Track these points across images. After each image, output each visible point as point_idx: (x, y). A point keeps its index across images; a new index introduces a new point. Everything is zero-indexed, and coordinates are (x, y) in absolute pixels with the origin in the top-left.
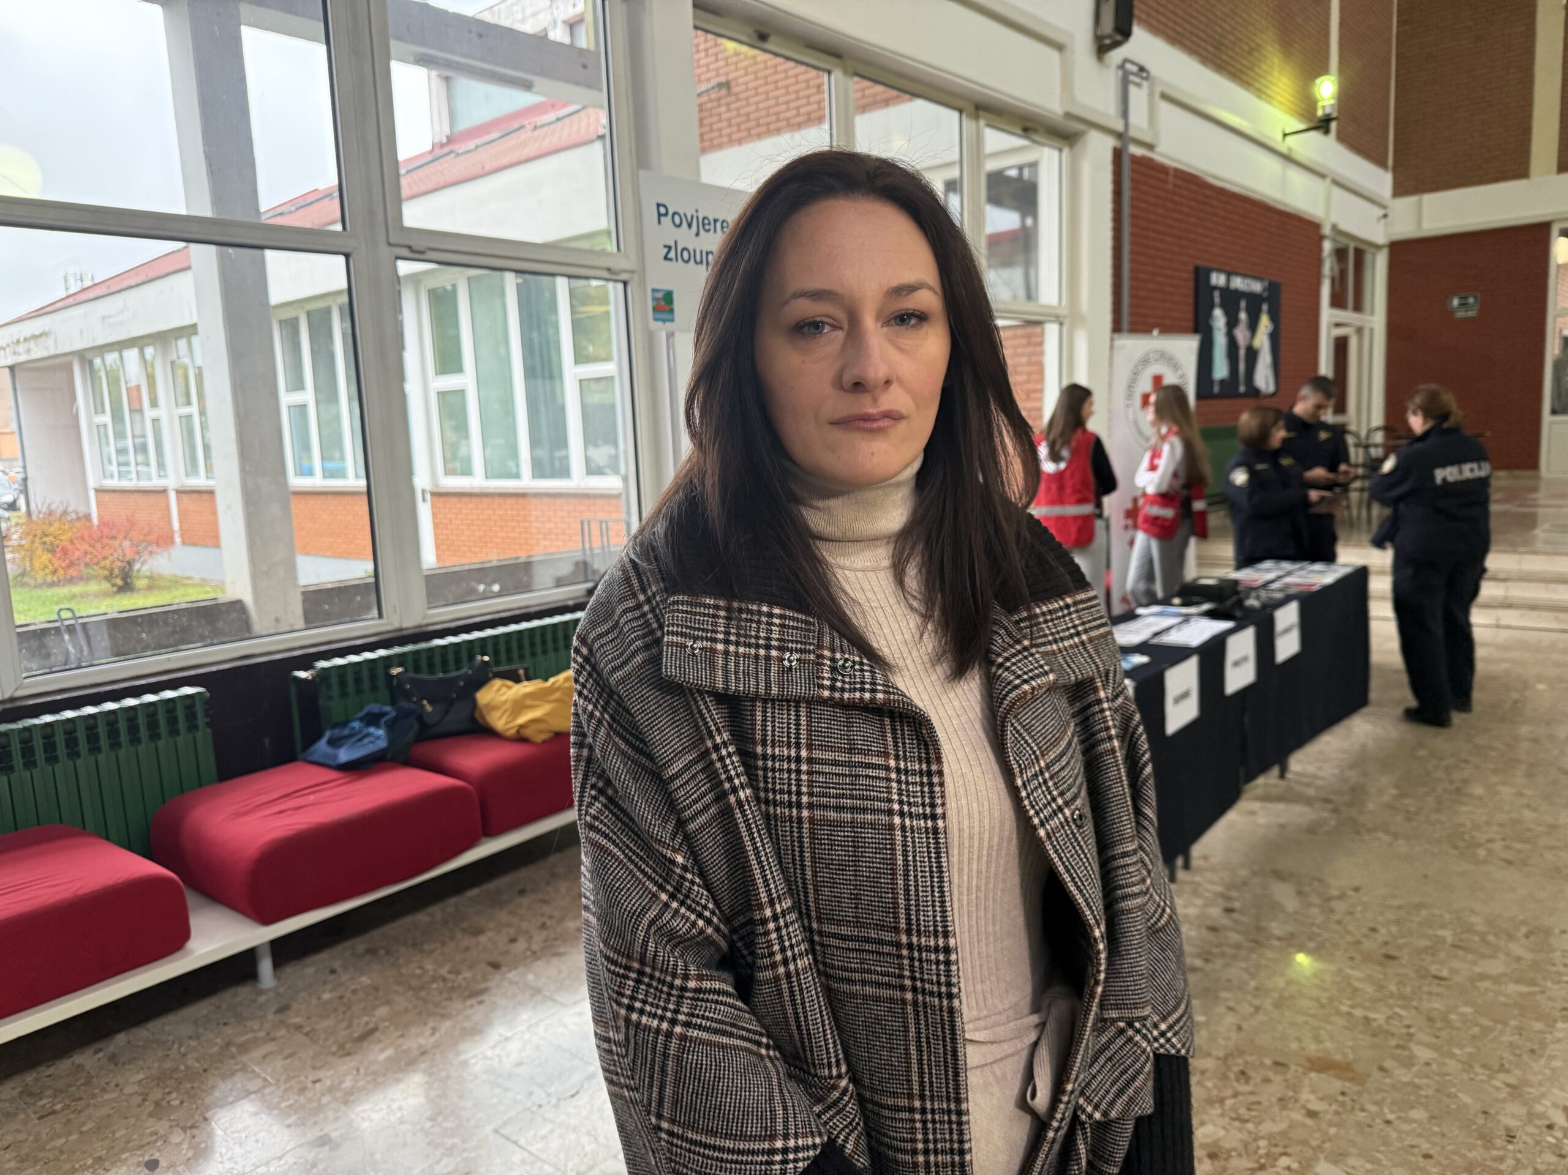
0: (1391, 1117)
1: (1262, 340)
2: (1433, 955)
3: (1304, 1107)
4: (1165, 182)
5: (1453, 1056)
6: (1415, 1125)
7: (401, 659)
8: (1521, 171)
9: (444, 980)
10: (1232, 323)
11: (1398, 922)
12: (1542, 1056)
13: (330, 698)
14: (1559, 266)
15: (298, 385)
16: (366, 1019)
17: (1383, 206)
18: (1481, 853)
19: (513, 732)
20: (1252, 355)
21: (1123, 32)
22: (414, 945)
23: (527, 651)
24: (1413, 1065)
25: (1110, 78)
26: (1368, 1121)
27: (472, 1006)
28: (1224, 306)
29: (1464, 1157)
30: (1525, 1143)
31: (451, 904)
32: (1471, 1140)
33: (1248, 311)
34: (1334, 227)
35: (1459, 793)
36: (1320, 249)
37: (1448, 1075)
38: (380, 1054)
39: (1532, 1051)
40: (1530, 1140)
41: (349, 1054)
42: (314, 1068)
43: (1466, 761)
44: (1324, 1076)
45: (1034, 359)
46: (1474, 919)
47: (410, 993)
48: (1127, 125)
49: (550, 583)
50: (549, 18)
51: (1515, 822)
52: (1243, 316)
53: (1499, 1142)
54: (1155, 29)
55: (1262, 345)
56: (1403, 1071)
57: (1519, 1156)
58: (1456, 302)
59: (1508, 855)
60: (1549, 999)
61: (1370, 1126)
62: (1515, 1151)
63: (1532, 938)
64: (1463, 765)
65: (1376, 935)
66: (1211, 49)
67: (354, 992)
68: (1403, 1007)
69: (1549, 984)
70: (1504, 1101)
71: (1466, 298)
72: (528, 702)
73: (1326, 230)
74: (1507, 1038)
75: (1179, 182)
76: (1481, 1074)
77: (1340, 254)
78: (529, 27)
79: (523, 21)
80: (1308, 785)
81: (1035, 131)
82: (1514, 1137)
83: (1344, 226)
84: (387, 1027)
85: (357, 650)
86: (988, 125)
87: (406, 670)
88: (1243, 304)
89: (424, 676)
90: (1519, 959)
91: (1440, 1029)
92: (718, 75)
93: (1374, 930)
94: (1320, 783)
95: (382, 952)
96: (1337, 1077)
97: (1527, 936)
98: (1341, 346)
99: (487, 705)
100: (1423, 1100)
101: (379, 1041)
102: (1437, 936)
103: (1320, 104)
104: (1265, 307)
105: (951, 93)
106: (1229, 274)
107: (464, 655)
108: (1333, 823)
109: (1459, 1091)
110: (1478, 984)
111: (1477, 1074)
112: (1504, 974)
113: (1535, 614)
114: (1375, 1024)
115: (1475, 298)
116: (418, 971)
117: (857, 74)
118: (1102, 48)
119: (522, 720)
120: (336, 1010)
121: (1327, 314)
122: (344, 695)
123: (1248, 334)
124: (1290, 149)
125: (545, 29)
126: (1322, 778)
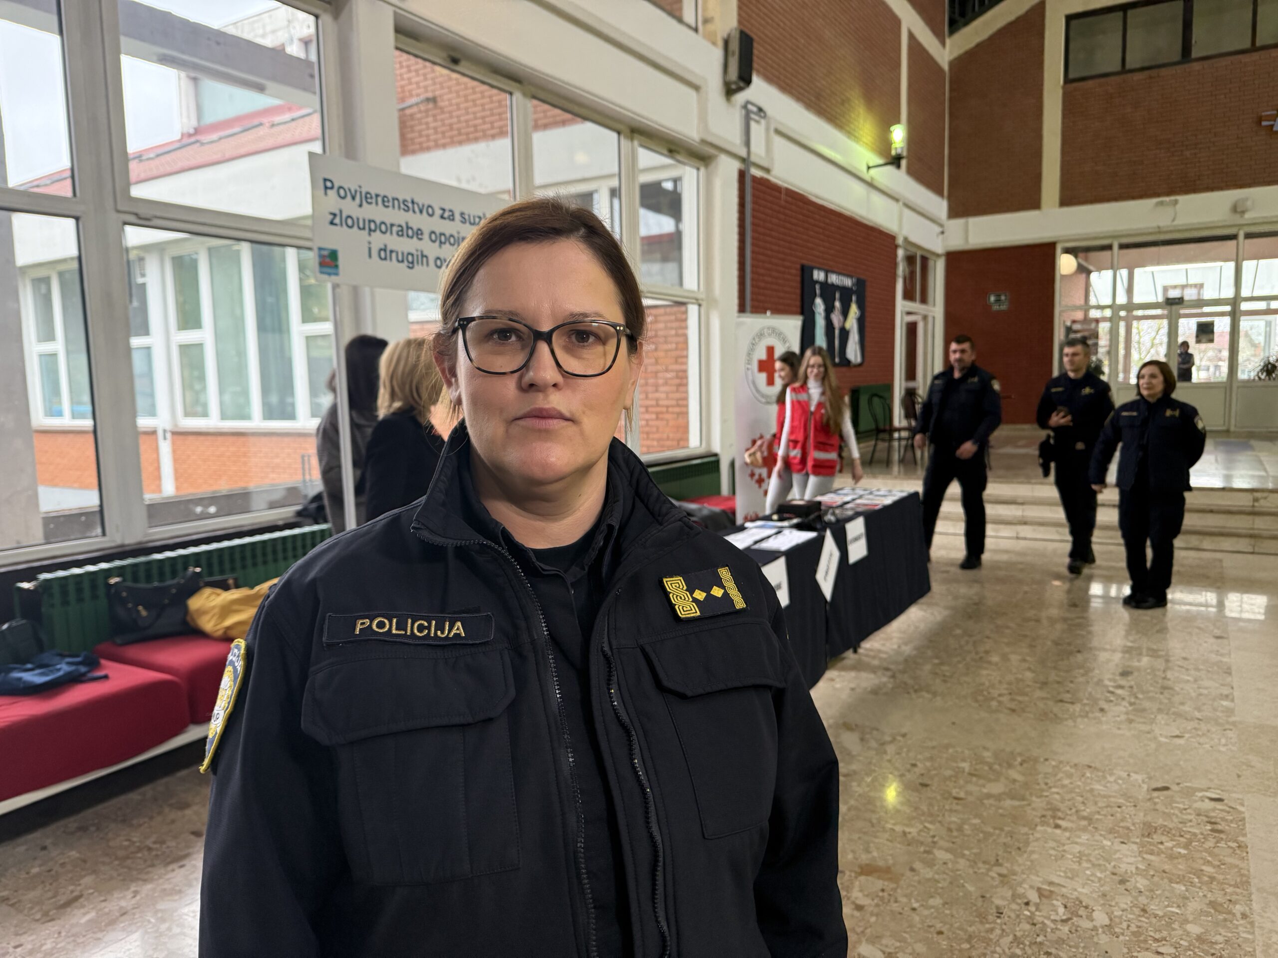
0: (916, 905)
1: (852, 323)
2: (955, 782)
3: (853, 903)
4: (780, 199)
5: (963, 856)
6: (933, 910)
7: (120, 571)
8: (1034, 203)
9: (150, 849)
10: (829, 310)
11: (931, 759)
12: (1025, 852)
13: (52, 606)
14: (1063, 276)
15: (48, 335)
16: (71, 888)
17: (941, 225)
18: (994, 704)
19: (220, 633)
20: (845, 334)
21: (745, 80)
22: (124, 821)
23: (238, 564)
24: (935, 865)
25: (737, 116)
26: (900, 910)
27: (173, 870)
28: (822, 296)
29: (966, 931)
30: (1009, 917)
31: (161, 784)
32: (971, 918)
33: (841, 300)
34: (906, 240)
35: (982, 660)
36: (895, 255)
37: (958, 870)
38: (82, 917)
39: (1019, 849)
40: (1013, 915)
41: (52, 920)
42: (17, 934)
43: (988, 637)
44: (870, 878)
45: (680, 332)
46: (986, 754)
47: (117, 862)
48: (749, 152)
49: (263, 505)
50: (286, 35)
51: (1018, 681)
52: (837, 304)
53: (990, 918)
54: (770, 79)
55: (852, 326)
56: (928, 870)
57: (1004, 927)
58: (992, 299)
59: (1013, 705)
60: (1034, 809)
61: (900, 913)
62: (1001, 924)
63: (1025, 765)
64: (986, 640)
65: (916, 770)
66: (813, 99)
67: (63, 865)
68: (931, 823)
69: (1034, 798)
70: (996, 887)
71: (999, 296)
72: (235, 607)
73: (900, 241)
74: (1003, 840)
75: (789, 199)
76: (982, 868)
77: (910, 260)
78: (268, 42)
79: (263, 36)
80: (874, 657)
81: (678, 152)
82: (1002, 913)
83: (913, 239)
84: (92, 893)
85: (79, 564)
86: (642, 146)
87: (124, 580)
88: (837, 295)
89: (142, 585)
90: (1014, 781)
91: (956, 837)
92: (426, 91)
93: (914, 765)
94: (884, 656)
95: (93, 829)
96: (879, 878)
97: (1021, 764)
98: (912, 329)
99: (198, 611)
100: (940, 891)
101: (83, 906)
102: (958, 768)
103: (894, 146)
104: (854, 298)
105: (612, 118)
106: (827, 272)
107: (180, 566)
108: (890, 686)
109: (967, 882)
110: (986, 802)
111: (979, 869)
112: (1004, 793)
113: (1042, 528)
114: (909, 836)
115: (1006, 296)
116: (126, 843)
117: (534, 97)
118: (730, 91)
119: (229, 622)
120: (43, 882)
121: (901, 305)
122: (65, 603)
123: (841, 318)
124: (872, 178)
125: (283, 45)
126: (886, 653)
